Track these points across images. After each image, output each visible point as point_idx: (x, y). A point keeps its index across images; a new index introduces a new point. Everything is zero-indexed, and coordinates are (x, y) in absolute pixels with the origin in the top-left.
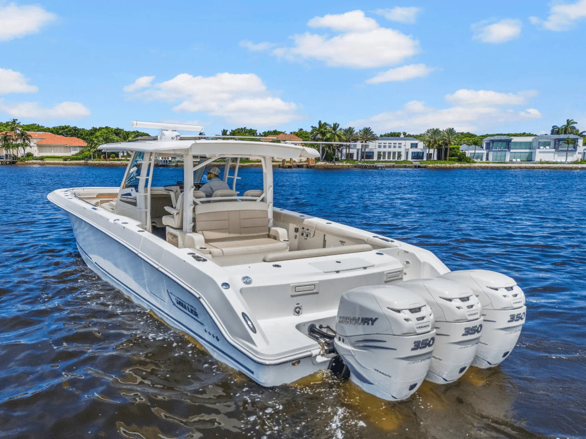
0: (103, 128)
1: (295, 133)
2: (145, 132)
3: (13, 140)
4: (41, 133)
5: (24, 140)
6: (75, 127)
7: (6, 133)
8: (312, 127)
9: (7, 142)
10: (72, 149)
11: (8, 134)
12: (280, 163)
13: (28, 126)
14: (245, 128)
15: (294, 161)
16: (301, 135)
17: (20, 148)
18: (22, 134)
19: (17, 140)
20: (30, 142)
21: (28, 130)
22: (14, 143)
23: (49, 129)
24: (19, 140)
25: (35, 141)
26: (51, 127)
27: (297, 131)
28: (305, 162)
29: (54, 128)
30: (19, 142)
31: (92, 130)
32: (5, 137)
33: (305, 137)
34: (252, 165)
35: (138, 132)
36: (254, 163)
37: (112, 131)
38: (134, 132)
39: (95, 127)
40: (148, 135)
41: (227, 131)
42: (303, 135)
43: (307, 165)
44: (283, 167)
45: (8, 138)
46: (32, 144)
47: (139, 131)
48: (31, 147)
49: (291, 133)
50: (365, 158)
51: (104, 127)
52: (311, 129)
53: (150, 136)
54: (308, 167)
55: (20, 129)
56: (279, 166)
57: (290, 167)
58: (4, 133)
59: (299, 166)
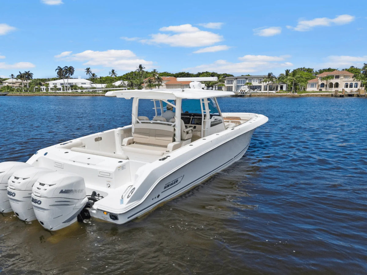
0: (204, 73)
1: (346, 69)
2: (230, 74)
3: (153, 82)
4: (169, 77)
5: (159, 82)
6: (188, 73)
7: (150, 78)
8: (365, 64)
9: (150, 83)
10: (185, 86)
11: (151, 79)
12: (332, 93)
13: (163, 73)
14: (304, 68)
15: (346, 92)
16: (352, 71)
17: (156, 86)
18: (158, 78)
19: (155, 82)
20: (162, 82)
21: (162, 76)
22: (154, 84)
23: (173, 74)
24: (156, 82)
25: (165, 82)
26: (174, 73)
27: (348, 68)
28: (356, 92)
29: (176, 74)
30: (157, 83)
31: (198, 74)
32: (149, 81)
33: (356, 73)
34: (308, 95)
35: (226, 74)
36: (310, 94)
37: (210, 74)
38: (224, 74)
39: (200, 72)
41: (289, 70)
42: (354, 71)
43: (357, 94)
44: (336, 96)
45: (151, 81)
46: (163, 84)
48: (162, 86)
49: (343, 70)
52: (363, 65)
53: (234, 76)
54: (358, 96)
55: (158, 75)
56: (332, 95)
57: (341, 96)
58: (149, 78)
59: (350, 95)
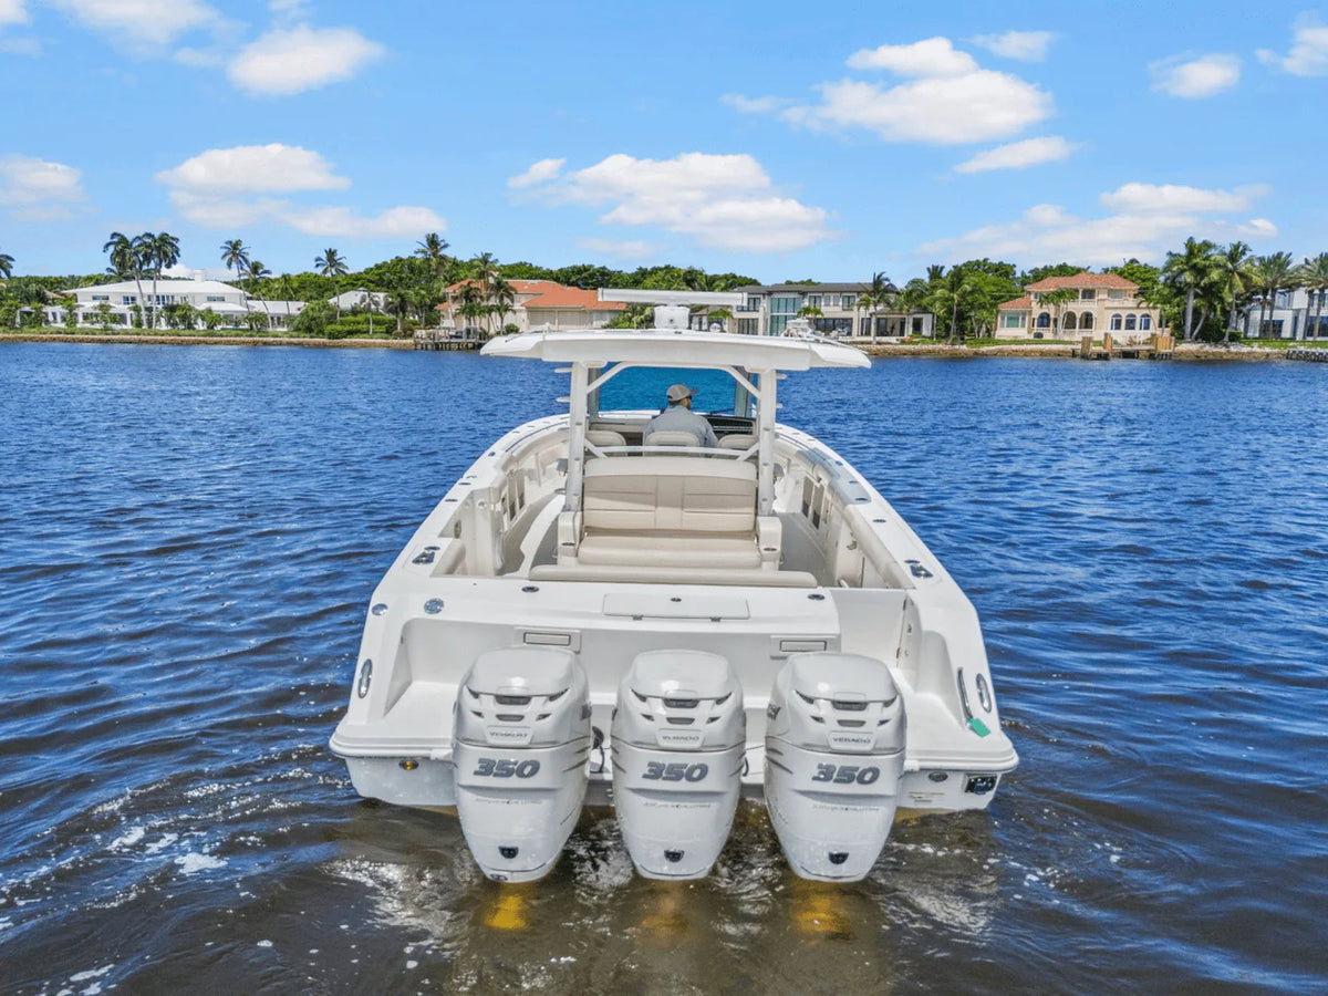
0: (661, 269)
1: (1115, 269)
2: (749, 277)
3: (481, 297)
4: (536, 282)
5: (501, 298)
6: (604, 268)
7: (469, 283)
8: (1170, 254)
9: (471, 301)
10: (594, 315)
11: (473, 286)
12: (1074, 347)
13: (512, 267)
14: (986, 260)
15: (1116, 342)
16: (1132, 275)
17: (493, 314)
18: (499, 286)
19: (488, 299)
20: (512, 301)
21: (510, 277)
22: (484, 303)
23: (551, 272)
24: (493, 298)
25: (524, 300)
26: (555, 267)
27: (1121, 265)
28: (1145, 343)
29: (561, 270)
30: (493, 301)
31: (637, 274)
32: (467, 292)
33: (1144, 281)
34: (1000, 351)
35: (734, 276)
36: (1006, 347)
37: (679, 276)
38: (726, 277)
39: (643, 266)
40: (754, 282)
41: (942, 268)
42: (1138, 274)
43: (1148, 351)
44: (1085, 357)
45: (472, 293)
46: (517, 306)
47: (738, 275)
48: (514, 312)
49: (1106, 271)
50: (1316, 331)
51: (663, 266)
52: (1167, 258)
53: (759, 284)
54: (1152, 356)
55: (496, 274)
56: (1074, 354)
57: (1102, 357)
58: (465, 283)
59: (1127, 355)
